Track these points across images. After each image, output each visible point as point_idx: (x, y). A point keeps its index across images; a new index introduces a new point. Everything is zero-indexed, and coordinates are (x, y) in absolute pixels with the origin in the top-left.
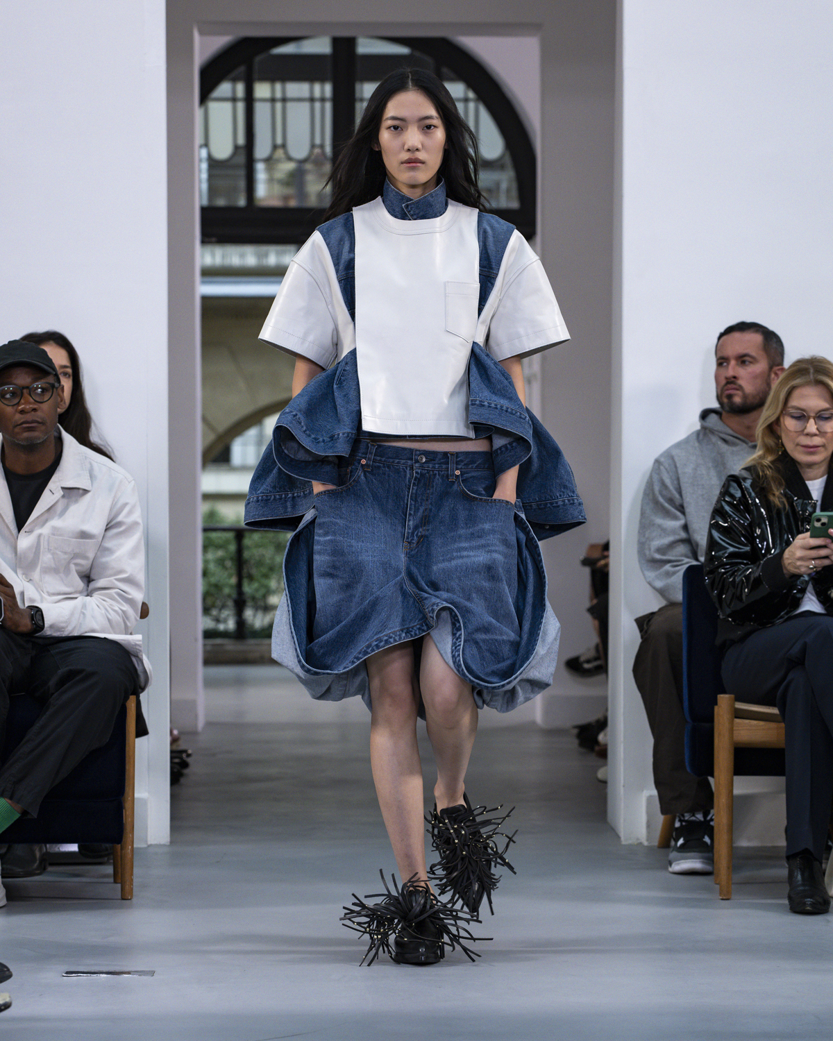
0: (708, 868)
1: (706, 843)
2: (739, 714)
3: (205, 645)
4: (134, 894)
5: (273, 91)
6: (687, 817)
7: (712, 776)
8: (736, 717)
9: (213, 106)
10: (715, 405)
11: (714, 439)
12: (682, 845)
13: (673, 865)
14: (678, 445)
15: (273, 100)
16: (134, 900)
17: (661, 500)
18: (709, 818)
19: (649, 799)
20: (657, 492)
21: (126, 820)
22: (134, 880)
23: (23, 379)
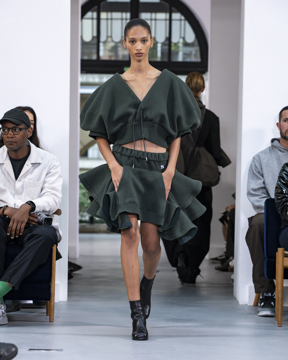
0: (273, 314)
1: (272, 305)
3: (79, 226)
4: (54, 320)
5: (107, 16)
6: (265, 294)
7: (275, 279)
8: (285, 257)
9: (85, 21)
11: (276, 150)
12: (263, 306)
13: (259, 313)
14: (262, 152)
15: (107, 19)
16: (55, 322)
17: (255, 172)
18: (273, 295)
19: (250, 287)
20: (254, 169)
21: (52, 292)
22: (54, 314)
23: (10, 125)
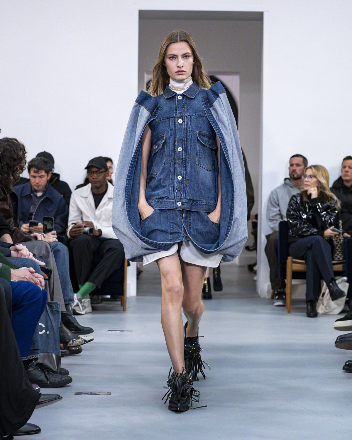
0: (284, 304)
1: (283, 298)
2: (294, 262)
6: (279, 290)
10: (288, 177)
11: (288, 186)
12: (277, 298)
13: (275, 303)
14: (278, 188)
16: (127, 311)
17: (273, 203)
18: (285, 291)
19: (268, 286)
20: (272, 200)
21: (124, 289)
22: (127, 306)
23: (94, 169)
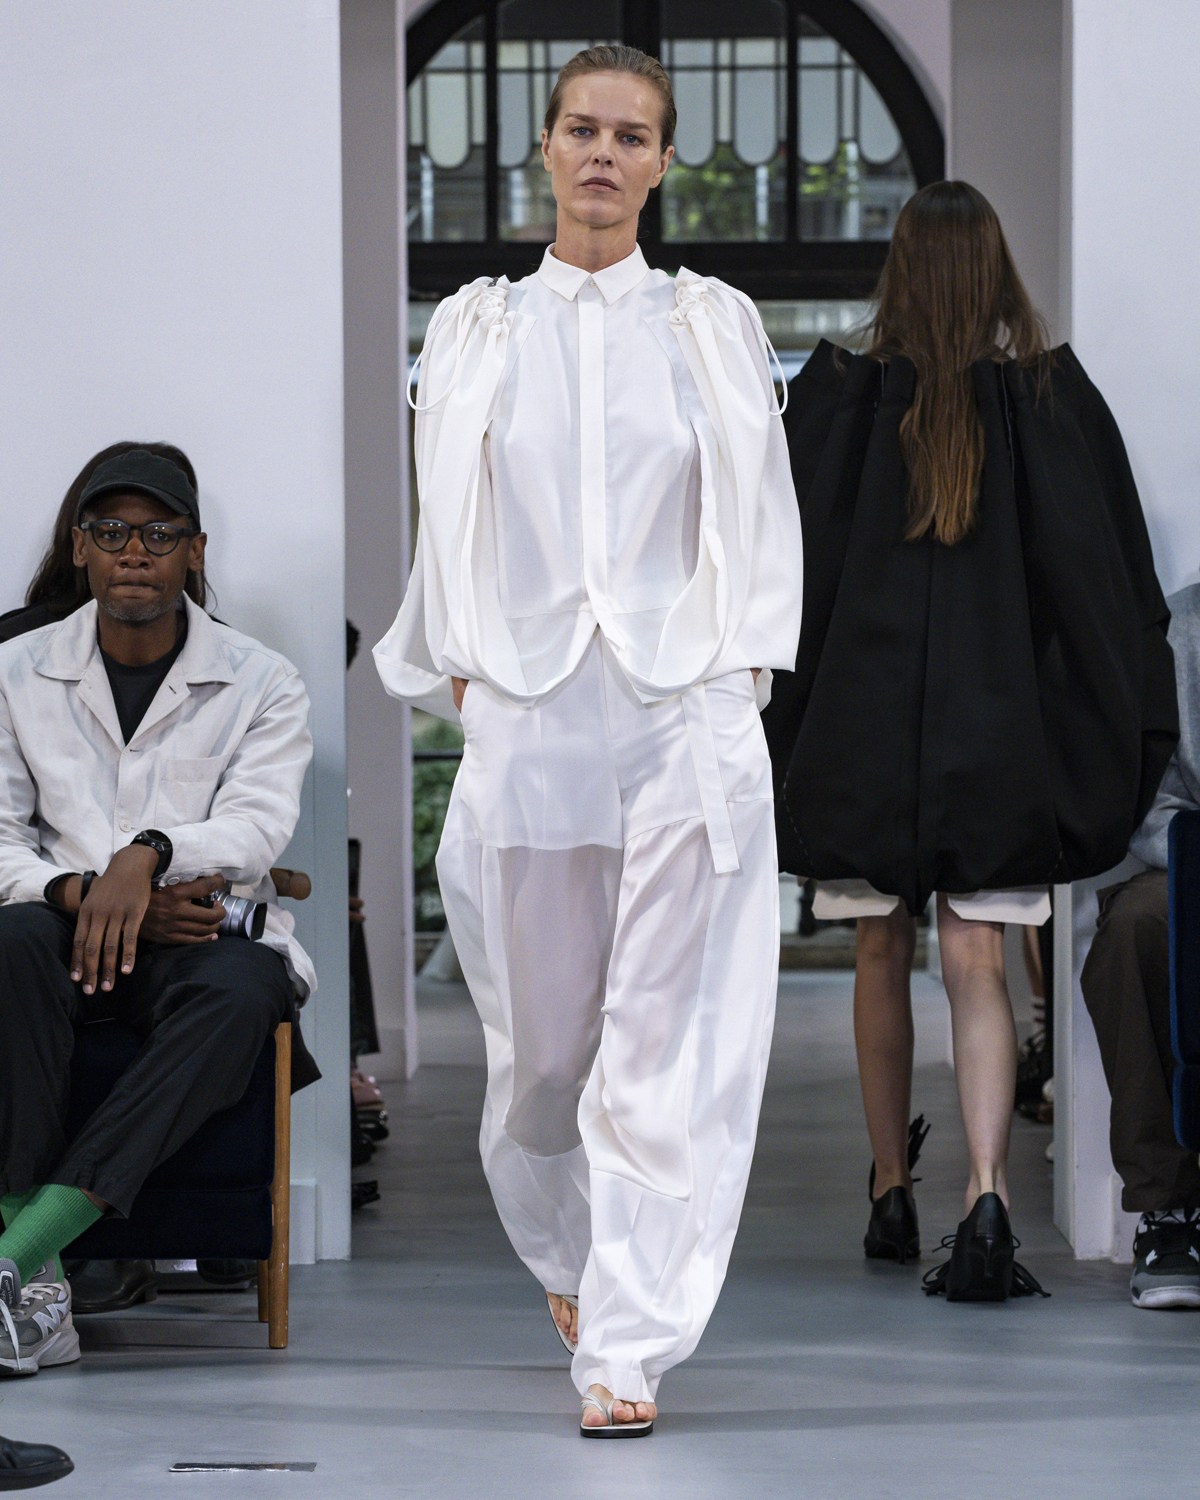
1: (1194, 1259)
3: (417, 941)
4: (290, 1339)
5: (531, 56)
6: (1159, 1216)
9: (435, 81)
12: (1154, 1263)
13: (1142, 1295)
15: (530, 71)
16: (289, 1350)
21: (277, 1220)
22: (290, 1318)
23: (135, 514)
